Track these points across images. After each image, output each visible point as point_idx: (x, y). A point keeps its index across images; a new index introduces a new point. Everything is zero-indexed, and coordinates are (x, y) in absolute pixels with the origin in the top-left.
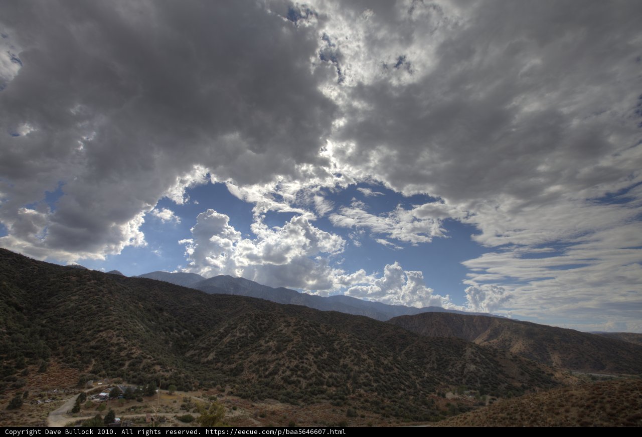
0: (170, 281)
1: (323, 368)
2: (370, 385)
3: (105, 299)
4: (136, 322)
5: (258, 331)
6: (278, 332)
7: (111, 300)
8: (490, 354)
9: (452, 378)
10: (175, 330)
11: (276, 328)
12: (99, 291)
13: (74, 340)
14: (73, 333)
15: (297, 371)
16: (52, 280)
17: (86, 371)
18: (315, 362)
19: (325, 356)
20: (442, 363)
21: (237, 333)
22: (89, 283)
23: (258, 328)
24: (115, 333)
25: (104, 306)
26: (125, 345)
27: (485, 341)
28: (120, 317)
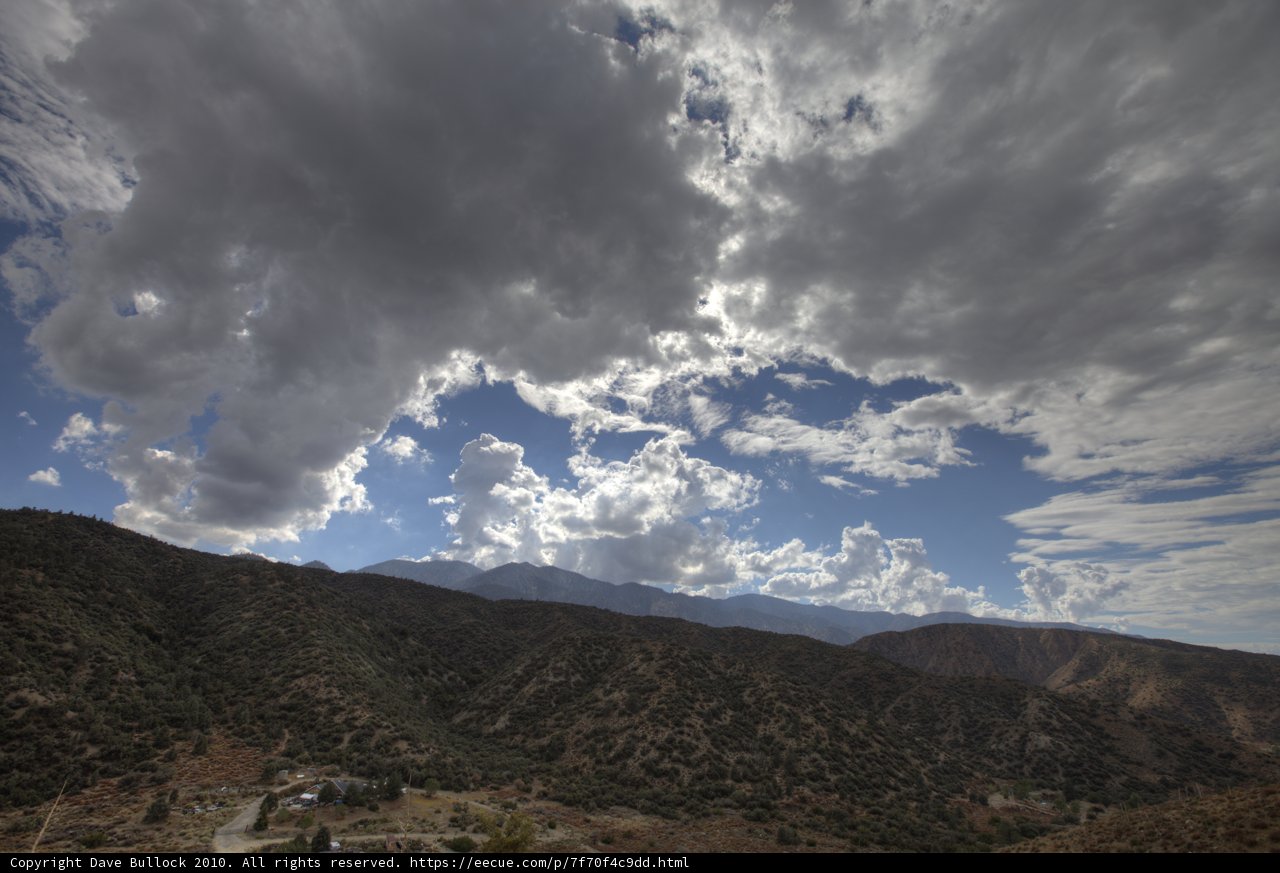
0: (417, 578)
1: (724, 743)
2: (823, 779)
3: (301, 616)
4: (358, 658)
5: (590, 671)
6: (628, 671)
7: (310, 617)
8: (1083, 711)
9: (1000, 763)
10: (431, 672)
11: (624, 665)
12: (289, 602)
13: (250, 694)
14: (248, 682)
15: (670, 751)
16: (207, 582)
17: (275, 752)
18: (706, 732)
19: (727, 718)
20: (976, 732)
21: (548, 675)
22: (271, 586)
23: (589, 664)
24: (322, 680)
25: (299, 628)
26: (342, 703)
27: (1069, 683)
28: (330, 650)
